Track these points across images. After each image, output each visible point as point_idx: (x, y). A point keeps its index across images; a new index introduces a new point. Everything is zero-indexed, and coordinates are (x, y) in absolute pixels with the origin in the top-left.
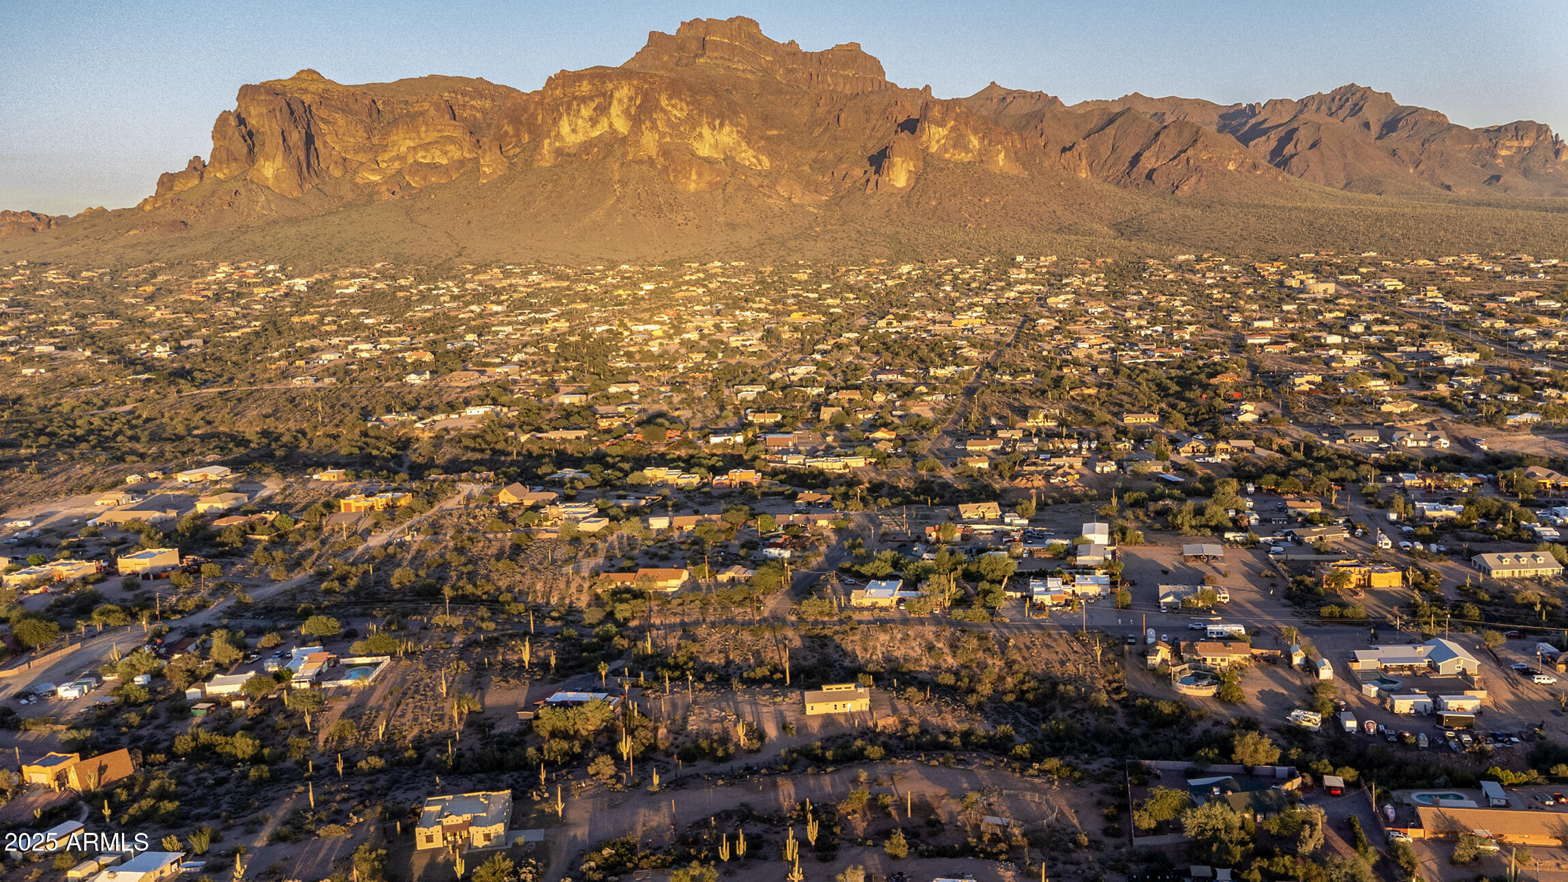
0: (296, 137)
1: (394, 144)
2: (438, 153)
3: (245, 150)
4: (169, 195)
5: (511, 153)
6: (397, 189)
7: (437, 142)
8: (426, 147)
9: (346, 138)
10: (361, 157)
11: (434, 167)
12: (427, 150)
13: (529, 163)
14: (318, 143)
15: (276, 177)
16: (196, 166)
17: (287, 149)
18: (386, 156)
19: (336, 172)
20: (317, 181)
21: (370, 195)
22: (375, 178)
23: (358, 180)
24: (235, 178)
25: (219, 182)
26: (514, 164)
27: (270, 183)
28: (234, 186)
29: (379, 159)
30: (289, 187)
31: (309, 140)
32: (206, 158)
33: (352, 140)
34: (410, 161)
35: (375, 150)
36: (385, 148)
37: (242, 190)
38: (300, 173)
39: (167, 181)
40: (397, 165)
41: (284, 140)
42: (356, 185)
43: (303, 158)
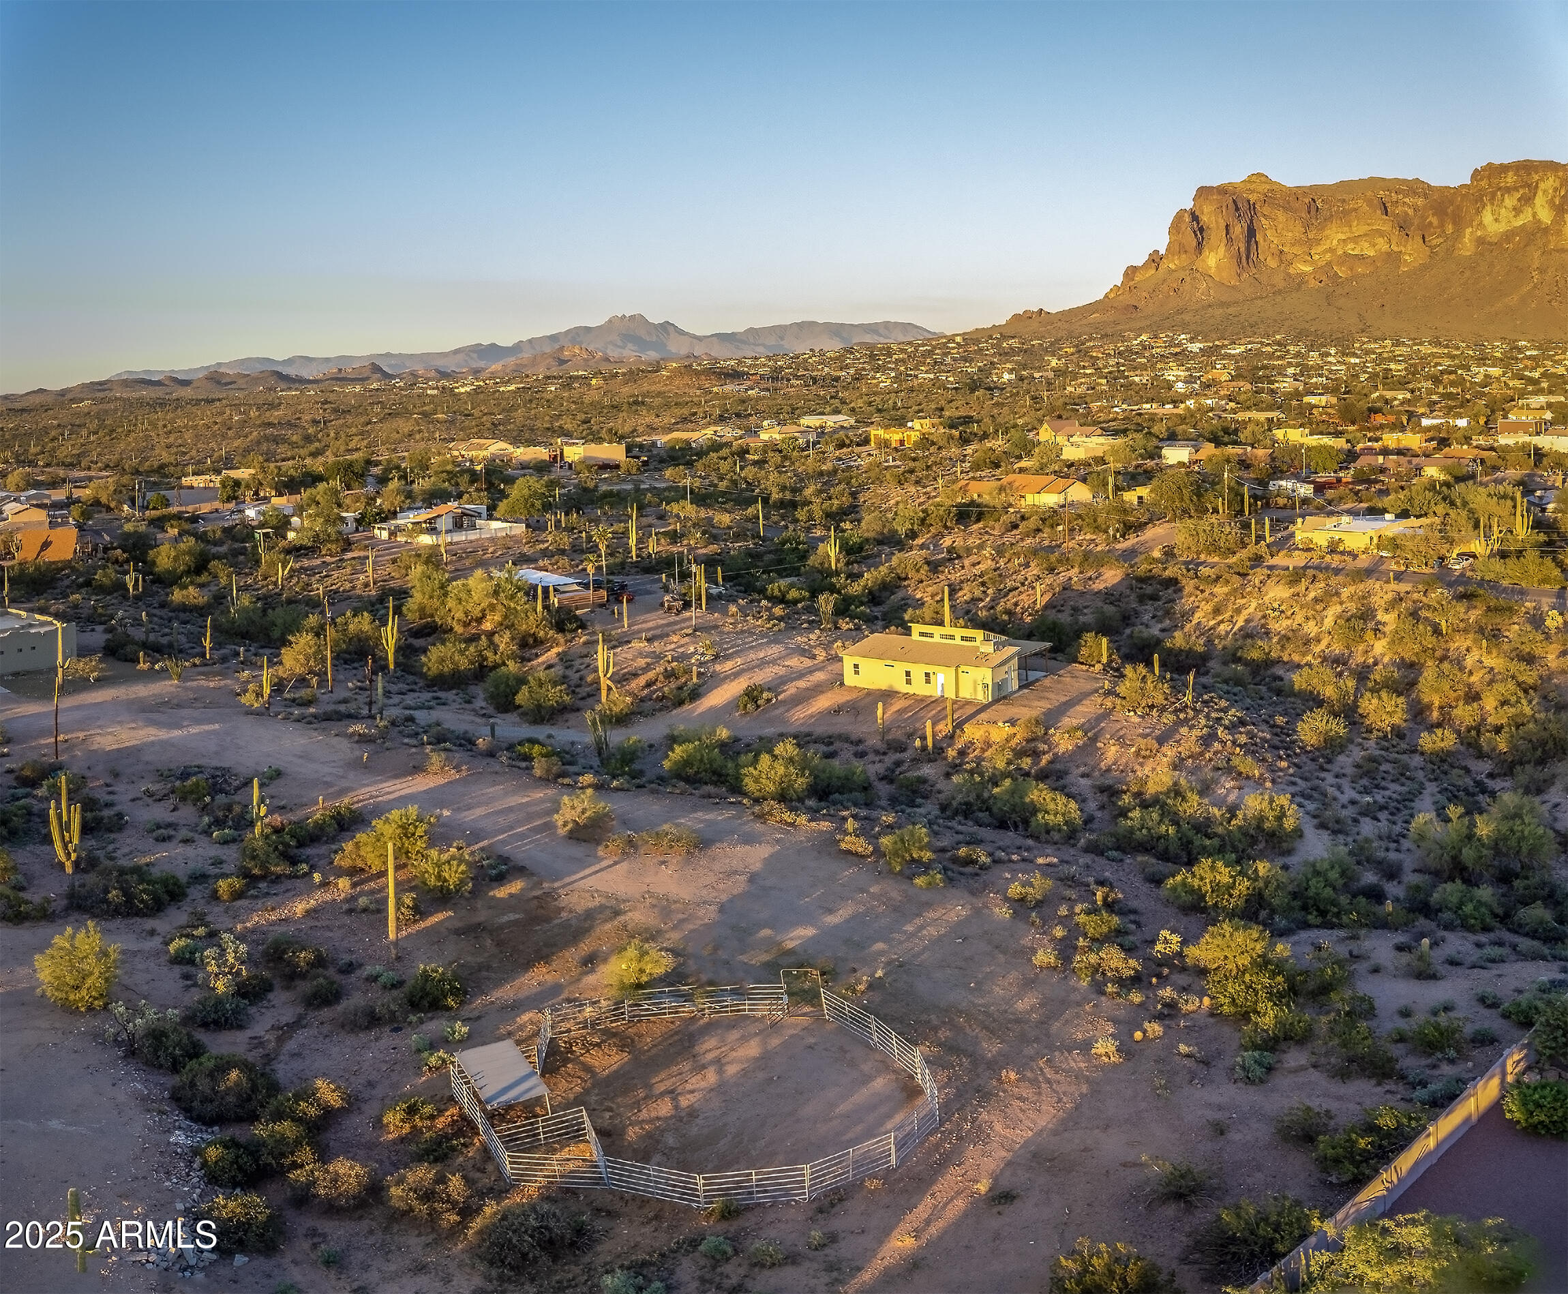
0: (1239, 230)
1: (1327, 237)
2: (1366, 245)
3: (1194, 243)
4: (1132, 283)
5: (1434, 242)
6: (1324, 278)
7: (1365, 235)
8: (1355, 239)
9: (1285, 233)
10: (1297, 250)
11: (1361, 258)
12: (1356, 243)
13: (1450, 252)
14: (1259, 237)
15: (1217, 267)
16: (1155, 259)
17: (1230, 240)
18: (1320, 249)
19: (1272, 263)
20: (1254, 271)
21: (1299, 285)
22: (1308, 269)
23: (1291, 271)
24: (1183, 269)
25: (1171, 271)
26: (1436, 254)
27: (1212, 272)
28: (1181, 275)
29: (1313, 252)
30: (1228, 275)
31: (1251, 233)
32: (1162, 251)
33: (1290, 234)
34: (1340, 252)
35: (1311, 243)
36: (1318, 242)
37: (1188, 279)
38: (1239, 263)
39: (1131, 272)
40: (1328, 256)
41: (1227, 233)
42: (1289, 275)
43: (1243, 250)
